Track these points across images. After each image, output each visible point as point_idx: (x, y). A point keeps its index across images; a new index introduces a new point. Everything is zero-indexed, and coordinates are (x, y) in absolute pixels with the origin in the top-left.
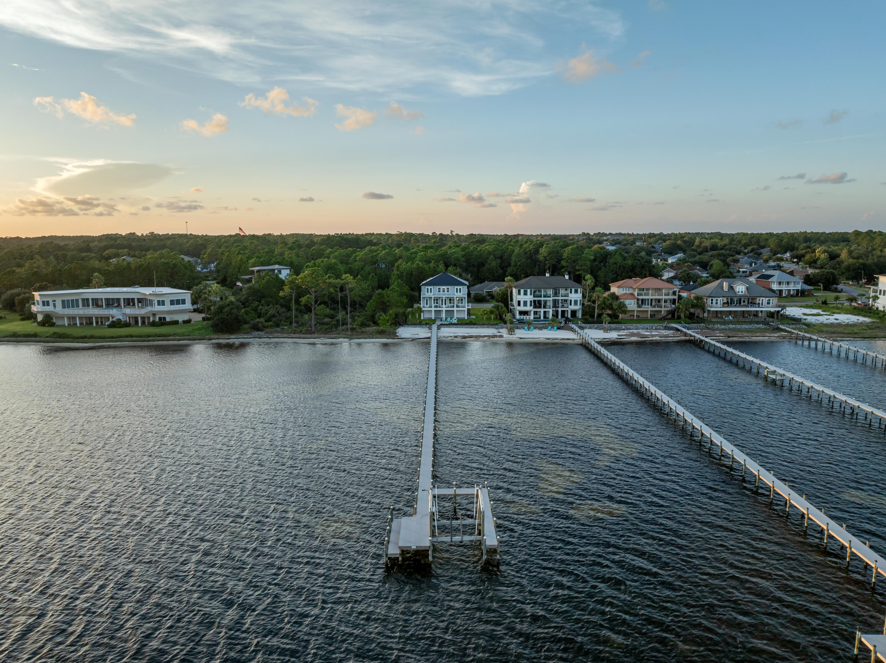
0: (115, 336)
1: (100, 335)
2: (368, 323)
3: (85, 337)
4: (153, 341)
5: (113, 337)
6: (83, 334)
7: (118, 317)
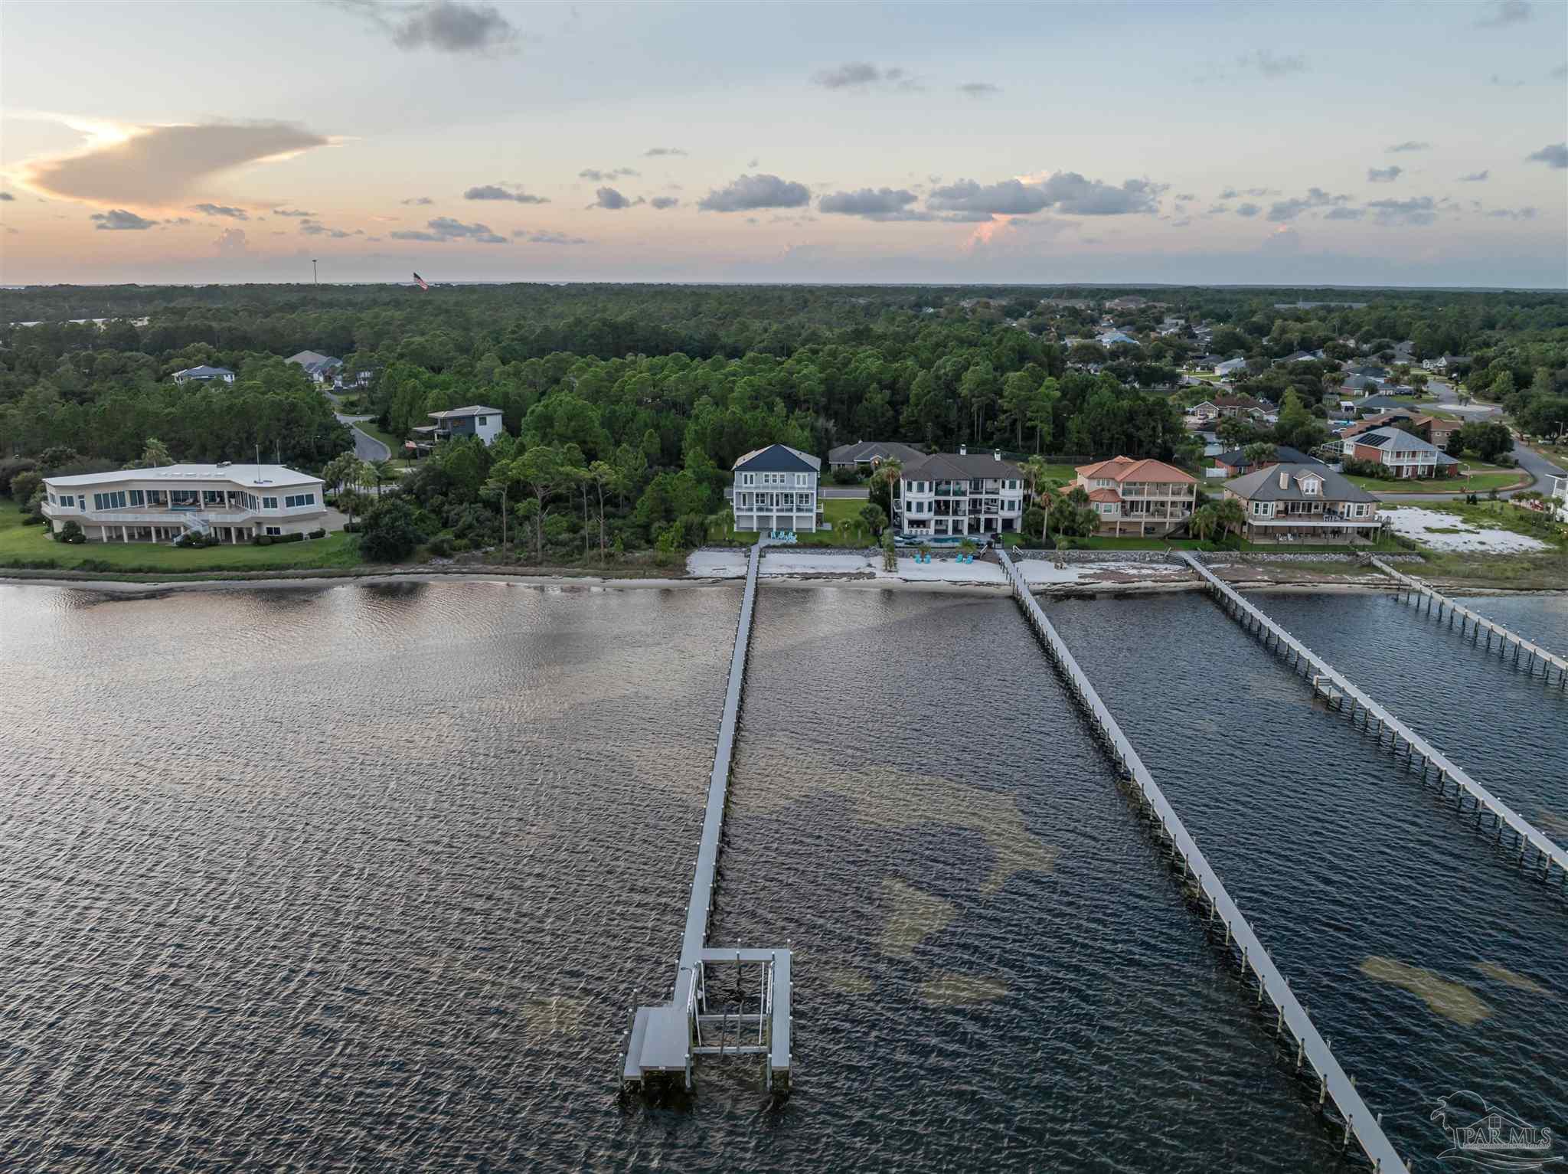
0: (190, 566)
1: (165, 565)
2: (636, 543)
3: (139, 570)
4: (258, 578)
5: (187, 571)
6: (135, 564)
7: (195, 529)
